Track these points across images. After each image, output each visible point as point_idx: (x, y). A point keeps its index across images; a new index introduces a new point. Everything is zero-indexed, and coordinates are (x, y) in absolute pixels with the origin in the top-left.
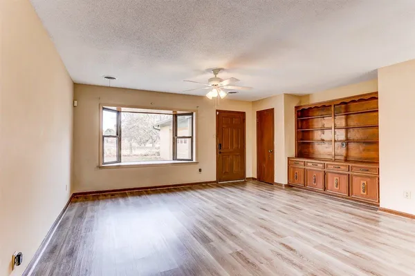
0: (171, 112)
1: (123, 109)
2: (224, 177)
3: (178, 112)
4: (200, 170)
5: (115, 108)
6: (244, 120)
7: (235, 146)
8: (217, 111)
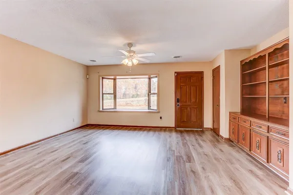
0: (147, 77)
1: (117, 77)
2: (182, 124)
3: (152, 76)
4: (161, 118)
5: (113, 77)
6: (202, 78)
7: (193, 100)
8: (175, 72)
